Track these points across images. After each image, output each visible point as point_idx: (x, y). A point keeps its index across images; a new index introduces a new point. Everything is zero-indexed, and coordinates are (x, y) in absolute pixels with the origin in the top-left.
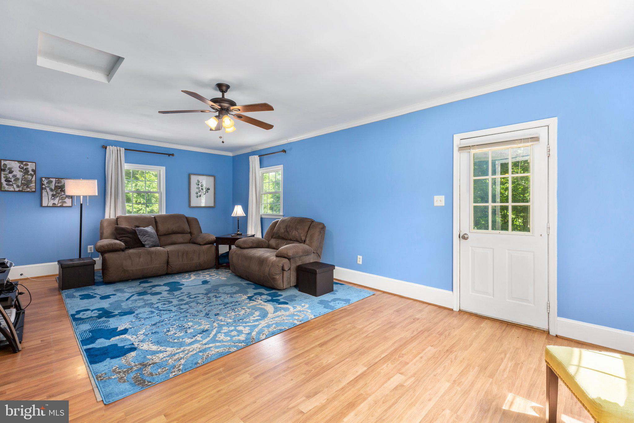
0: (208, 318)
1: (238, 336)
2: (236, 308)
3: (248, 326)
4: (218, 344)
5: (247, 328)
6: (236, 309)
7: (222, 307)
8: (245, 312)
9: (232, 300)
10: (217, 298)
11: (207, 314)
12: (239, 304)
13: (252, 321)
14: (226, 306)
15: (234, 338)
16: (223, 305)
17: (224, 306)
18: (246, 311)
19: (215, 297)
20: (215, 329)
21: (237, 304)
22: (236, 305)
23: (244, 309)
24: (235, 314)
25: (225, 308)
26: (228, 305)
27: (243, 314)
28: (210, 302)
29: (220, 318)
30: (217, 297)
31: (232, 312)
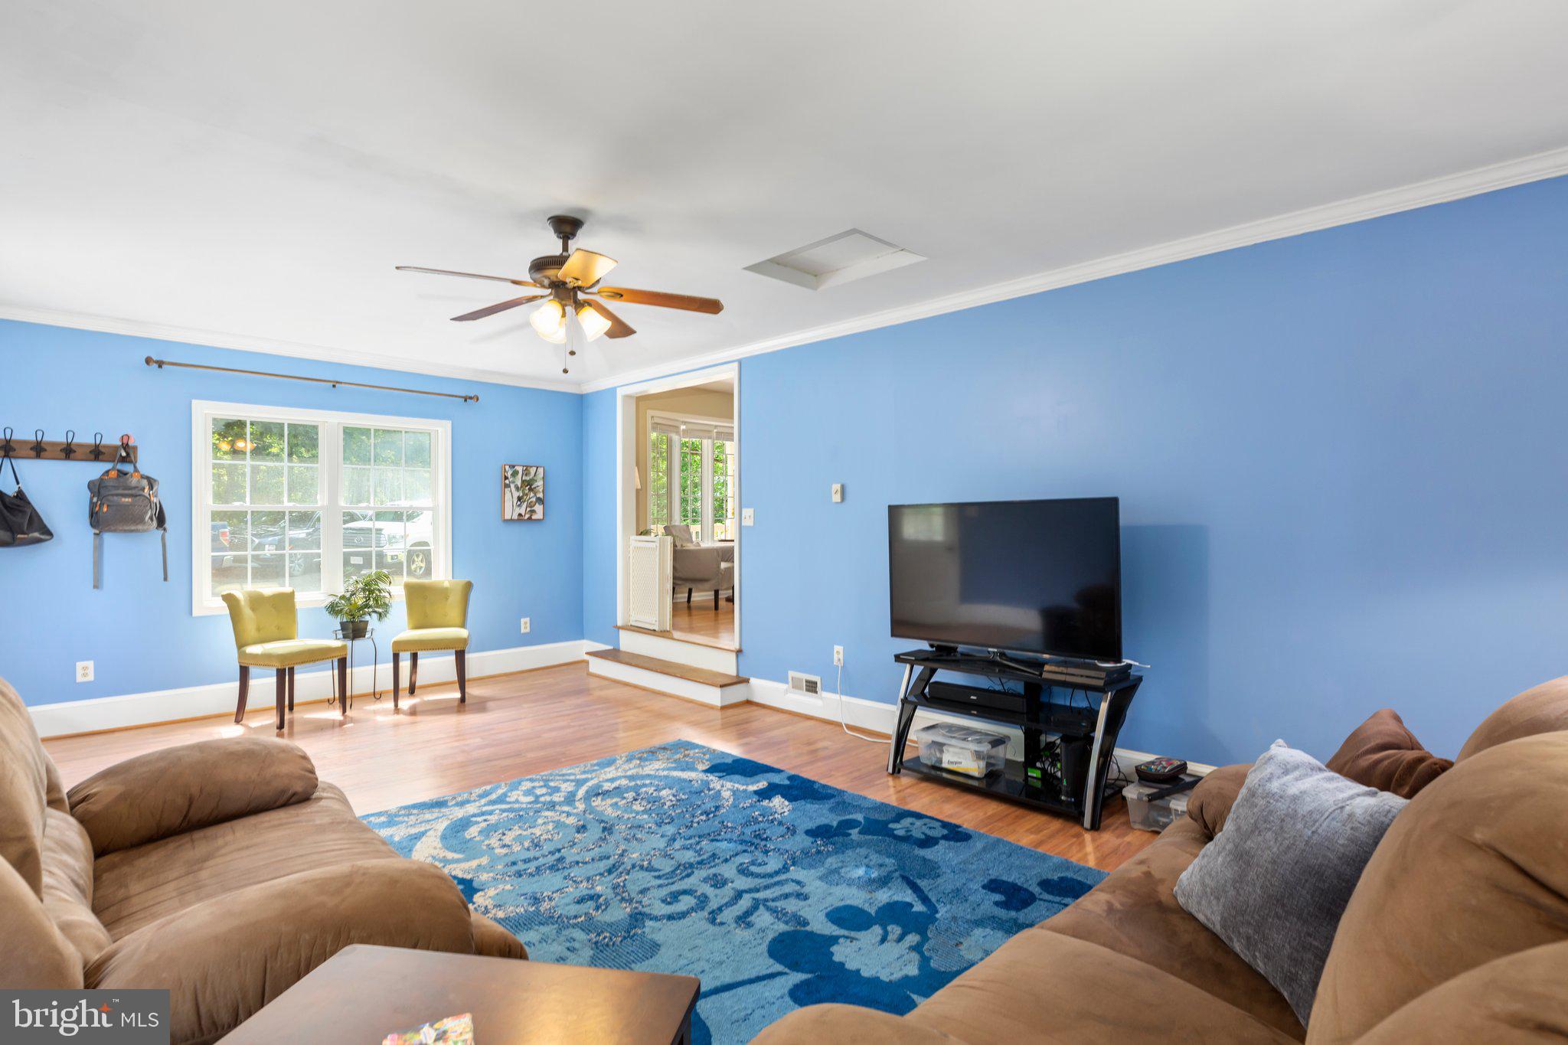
0: (602, 821)
1: (534, 788)
2: (528, 849)
3: (510, 803)
4: (572, 777)
5: (512, 799)
6: (526, 844)
7: (571, 855)
8: (504, 834)
9: (531, 886)
10: (592, 892)
11: (608, 829)
12: (514, 863)
13: (497, 811)
14: (557, 855)
15: (542, 783)
16: (568, 860)
17: (561, 859)
18: (500, 840)
19: (599, 896)
20: (579, 797)
21: (521, 866)
22: (525, 861)
23: (504, 846)
24: (533, 830)
25: (559, 851)
26: (551, 859)
27: (510, 830)
28: (610, 872)
29: (571, 820)
30: (591, 898)
31: (541, 835)
